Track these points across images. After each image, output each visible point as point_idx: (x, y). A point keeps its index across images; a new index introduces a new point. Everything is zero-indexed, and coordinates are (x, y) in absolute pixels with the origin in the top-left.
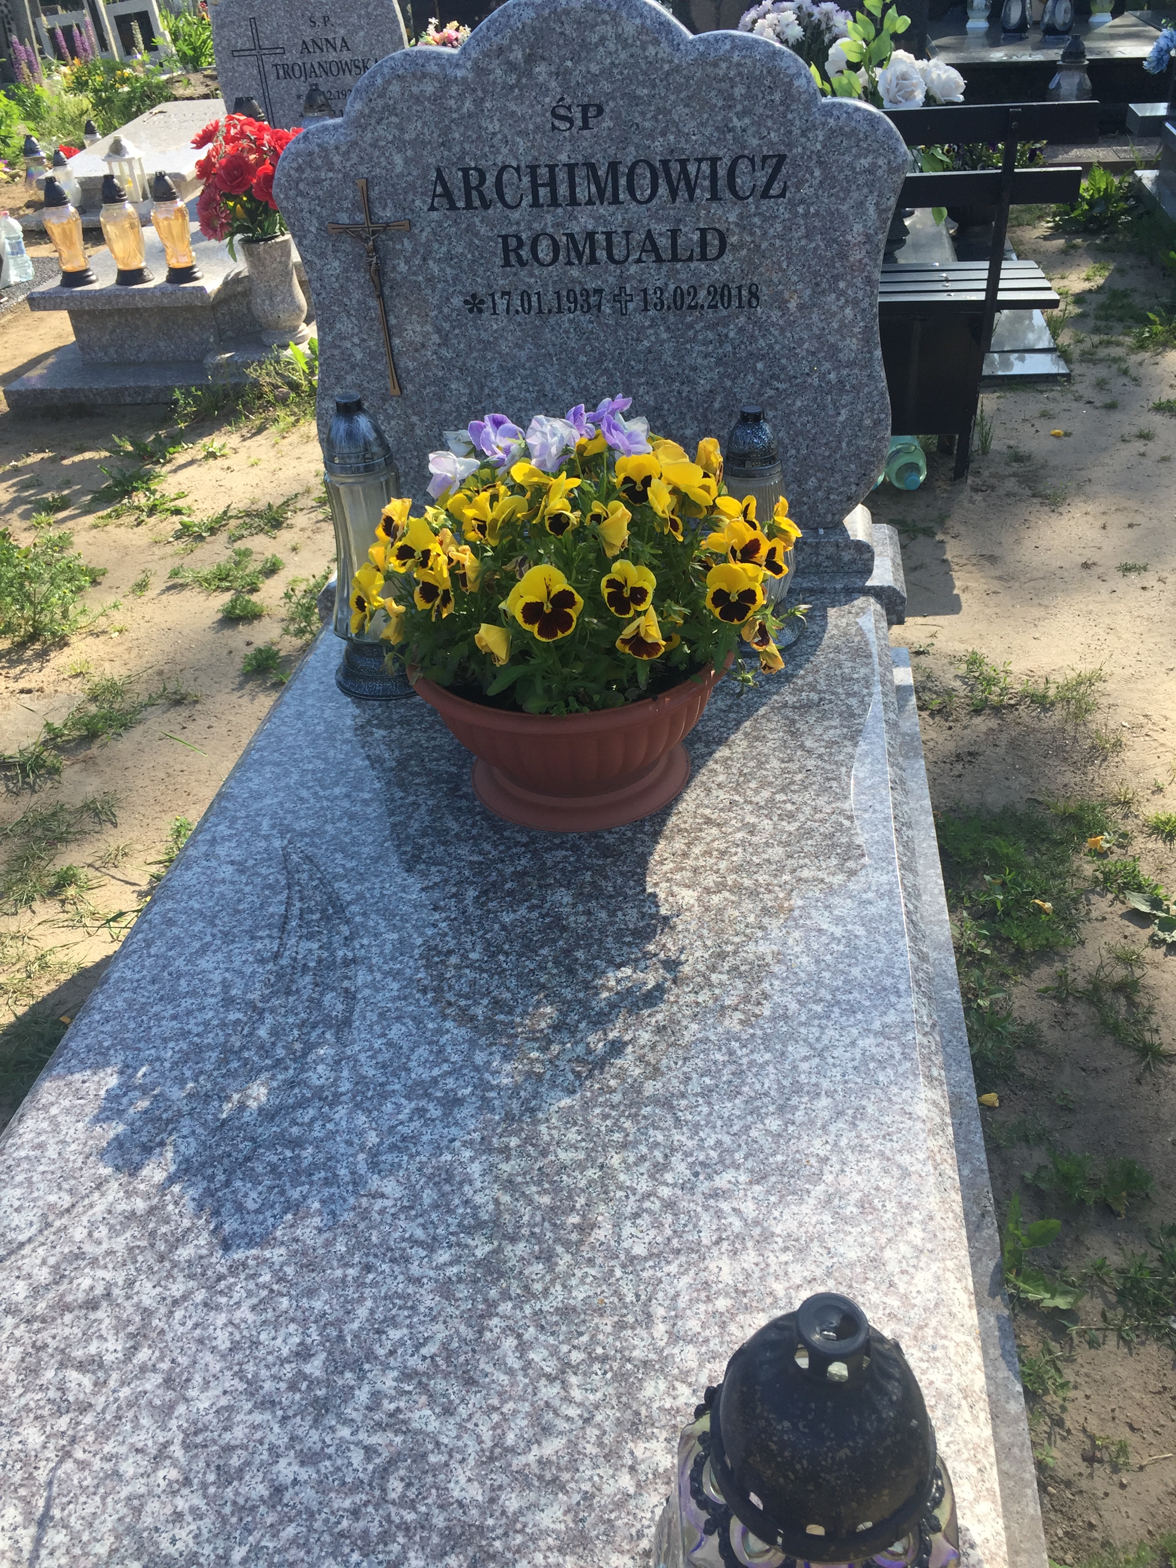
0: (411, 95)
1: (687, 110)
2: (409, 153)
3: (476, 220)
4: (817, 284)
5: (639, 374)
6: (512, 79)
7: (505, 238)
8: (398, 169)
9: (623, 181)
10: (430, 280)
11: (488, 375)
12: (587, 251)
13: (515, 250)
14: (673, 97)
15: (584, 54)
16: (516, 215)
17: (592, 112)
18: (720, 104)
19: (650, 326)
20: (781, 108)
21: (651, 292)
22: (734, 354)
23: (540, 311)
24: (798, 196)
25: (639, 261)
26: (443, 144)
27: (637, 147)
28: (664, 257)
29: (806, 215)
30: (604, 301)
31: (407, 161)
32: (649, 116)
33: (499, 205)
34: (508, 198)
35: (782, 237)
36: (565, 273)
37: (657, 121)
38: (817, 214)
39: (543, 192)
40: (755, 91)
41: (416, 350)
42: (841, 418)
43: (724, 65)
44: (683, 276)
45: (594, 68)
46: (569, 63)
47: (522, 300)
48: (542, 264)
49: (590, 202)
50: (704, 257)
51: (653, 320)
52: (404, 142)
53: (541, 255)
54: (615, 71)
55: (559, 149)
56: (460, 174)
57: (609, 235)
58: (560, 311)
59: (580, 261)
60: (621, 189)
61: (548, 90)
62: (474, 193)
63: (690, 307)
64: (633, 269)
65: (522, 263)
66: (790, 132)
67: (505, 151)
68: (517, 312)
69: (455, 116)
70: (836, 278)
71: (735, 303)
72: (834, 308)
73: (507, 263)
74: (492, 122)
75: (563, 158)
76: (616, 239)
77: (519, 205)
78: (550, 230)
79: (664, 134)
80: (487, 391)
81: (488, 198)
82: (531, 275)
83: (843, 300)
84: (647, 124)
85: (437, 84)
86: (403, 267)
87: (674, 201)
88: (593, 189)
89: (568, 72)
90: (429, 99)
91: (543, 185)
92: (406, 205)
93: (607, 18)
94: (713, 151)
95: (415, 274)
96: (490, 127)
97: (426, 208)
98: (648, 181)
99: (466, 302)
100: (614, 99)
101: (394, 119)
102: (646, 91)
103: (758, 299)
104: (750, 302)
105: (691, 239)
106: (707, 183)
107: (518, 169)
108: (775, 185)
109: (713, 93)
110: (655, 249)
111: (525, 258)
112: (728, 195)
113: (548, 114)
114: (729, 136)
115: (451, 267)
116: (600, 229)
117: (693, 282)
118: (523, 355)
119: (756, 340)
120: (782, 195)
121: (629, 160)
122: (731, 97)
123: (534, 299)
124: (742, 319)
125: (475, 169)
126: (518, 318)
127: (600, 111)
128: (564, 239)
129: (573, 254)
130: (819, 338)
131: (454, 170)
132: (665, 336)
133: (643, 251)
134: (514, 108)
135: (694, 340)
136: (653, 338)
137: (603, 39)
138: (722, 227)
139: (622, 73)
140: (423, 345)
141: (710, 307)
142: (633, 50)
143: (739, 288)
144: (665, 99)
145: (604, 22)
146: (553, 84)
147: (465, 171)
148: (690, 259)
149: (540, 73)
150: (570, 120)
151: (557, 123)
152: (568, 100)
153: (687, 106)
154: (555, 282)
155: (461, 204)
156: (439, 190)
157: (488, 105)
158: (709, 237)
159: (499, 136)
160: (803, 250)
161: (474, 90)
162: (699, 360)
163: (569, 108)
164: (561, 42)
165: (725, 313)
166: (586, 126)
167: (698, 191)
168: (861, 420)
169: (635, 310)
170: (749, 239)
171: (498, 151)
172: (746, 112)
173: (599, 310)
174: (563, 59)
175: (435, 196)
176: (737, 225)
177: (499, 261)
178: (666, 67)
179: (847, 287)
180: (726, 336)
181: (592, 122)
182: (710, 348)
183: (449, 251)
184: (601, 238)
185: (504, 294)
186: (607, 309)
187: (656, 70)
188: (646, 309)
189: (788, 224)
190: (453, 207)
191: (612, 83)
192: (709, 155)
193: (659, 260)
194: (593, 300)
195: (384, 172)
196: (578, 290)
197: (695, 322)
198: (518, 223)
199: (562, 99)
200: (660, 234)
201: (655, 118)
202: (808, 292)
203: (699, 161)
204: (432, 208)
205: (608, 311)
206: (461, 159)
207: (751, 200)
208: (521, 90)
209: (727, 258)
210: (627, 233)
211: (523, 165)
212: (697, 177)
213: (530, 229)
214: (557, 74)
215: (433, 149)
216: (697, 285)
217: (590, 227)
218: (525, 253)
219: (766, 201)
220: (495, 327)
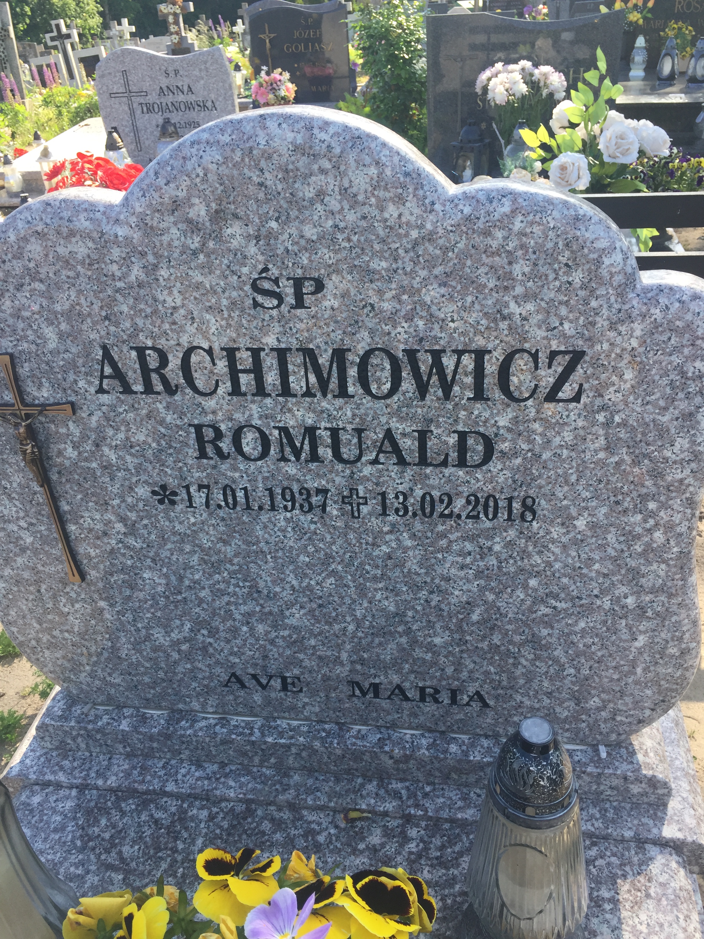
0: (58, 258)
1: (443, 290)
2: (64, 326)
3: (160, 406)
4: (617, 503)
5: (375, 579)
6: (195, 242)
7: (198, 428)
8: (52, 345)
9: (352, 372)
10: (106, 468)
11: (187, 567)
12: (307, 447)
13: (213, 442)
14: (423, 273)
15: (294, 213)
16: (210, 403)
17: (308, 287)
18: (491, 285)
19: (391, 532)
20: (582, 293)
21: (392, 496)
22: (500, 568)
23: (248, 507)
24: (598, 402)
25: (375, 462)
26: (107, 318)
27: (372, 332)
28: (408, 459)
29: (607, 425)
30: (329, 502)
31: (61, 336)
32: (389, 295)
33: (188, 390)
34: (200, 384)
35: (573, 448)
36: (279, 470)
37: (400, 301)
38: (624, 424)
39: (244, 379)
40: (543, 269)
41: (98, 538)
42: (637, 644)
43: (499, 234)
44: (434, 481)
45: (310, 232)
46: (273, 224)
47: (225, 495)
48: (247, 458)
49: (308, 393)
50: (462, 463)
51: (393, 525)
52: (56, 313)
53: (246, 449)
54: (340, 236)
55: (264, 329)
56: (134, 354)
57: (335, 432)
58: (273, 508)
59: (298, 458)
60: (350, 381)
61: (245, 257)
62: (154, 376)
63: (442, 515)
64: (368, 470)
65: (222, 456)
66: (593, 324)
67: (191, 329)
68: (219, 507)
69: (120, 284)
70: (644, 498)
71: (503, 515)
72: (638, 530)
73: (203, 455)
74: (170, 293)
75: (270, 341)
76: (344, 437)
77: (215, 391)
78: (256, 422)
79: (409, 318)
80: (187, 583)
81: (173, 383)
82: (235, 469)
83: (652, 522)
84: (386, 306)
85: (90, 244)
86: (70, 452)
87: (423, 397)
88: (313, 379)
89: (270, 235)
90: (83, 263)
91: (244, 371)
92: (66, 385)
93: (327, 165)
94: (480, 342)
95: (86, 460)
96: (169, 300)
97: (93, 390)
98: (387, 373)
99: (154, 493)
100: (338, 272)
101: (37, 285)
102: (384, 264)
103: (534, 513)
104: (523, 517)
105: (446, 443)
106: (469, 380)
107: (210, 352)
108: (567, 387)
109: (483, 270)
110: (397, 450)
111: (225, 450)
112: (497, 394)
113: (248, 288)
114: (503, 325)
115: (131, 454)
116: (323, 425)
117: (447, 488)
118: (229, 551)
119: (529, 556)
120: (576, 399)
121: (361, 348)
122: (509, 276)
123: (240, 494)
124: (512, 533)
125: (153, 348)
126: (221, 513)
127: (319, 286)
128: (276, 432)
129: (288, 450)
130: (615, 560)
131: (125, 349)
132: (409, 543)
133: (380, 451)
134: (200, 279)
135: (448, 549)
136: (394, 545)
137: (321, 194)
138: (490, 432)
139: (349, 240)
140: (105, 534)
141: (468, 517)
142: (366, 209)
143: (510, 500)
144: (411, 275)
145: (323, 171)
146: (252, 250)
147: (141, 351)
148: (444, 463)
149: (233, 236)
150: (280, 298)
151: (260, 299)
152: (274, 272)
153: (444, 284)
154: (265, 479)
155: (139, 387)
156: (108, 370)
157: (164, 273)
158: (470, 441)
159: (182, 312)
160: (602, 464)
161: (143, 254)
162: (453, 571)
163: (276, 281)
164: (261, 196)
165: (488, 524)
166: (300, 303)
167: (456, 389)
168: (665, 648)
169: (370, 514)
170: (525, 446)
171: (182, 329)
172: (527, 297)
173: (324, 510)
174: (265, 219)
175: (102, 377)
176: (509, 430)
177: (192, 452)
178: (414, 234)
179: (659, 509)
180: (490, 549)
181: (308, 300)
182: (468, 560)
183: (127, 438)
184: (325, 435)
185: (201, 487)
186: (333, 510)
187: (399, 236)
188: (384, 513)
189: (582, 433)
190: (127, 390)
191: (336, 252)
192: (474, 346)
193: (402, 462)
194: (315, 500)
195: (33, 347)
196: (296, 488)
197: (450, 532)
198: (214, 412)
199: (266, 270)
200: (404, 435)
201: (397, 298)
202: (604, 510)
203: (460, 353)
204: (101, 390)
205: (335, 512)
206: (134, 335)
207: (530, 402)
208: (208, 255)
209: (495, 466)
210: (359, 431)
211: (216, 347)
212: (455, 372)
213: (231, 419)
214: (258, 238)
215: (95, 323)
216: (453, 492)
217: (309, 422)
218: (225, 445)
219: (552, 405)
220: (192, 520)
